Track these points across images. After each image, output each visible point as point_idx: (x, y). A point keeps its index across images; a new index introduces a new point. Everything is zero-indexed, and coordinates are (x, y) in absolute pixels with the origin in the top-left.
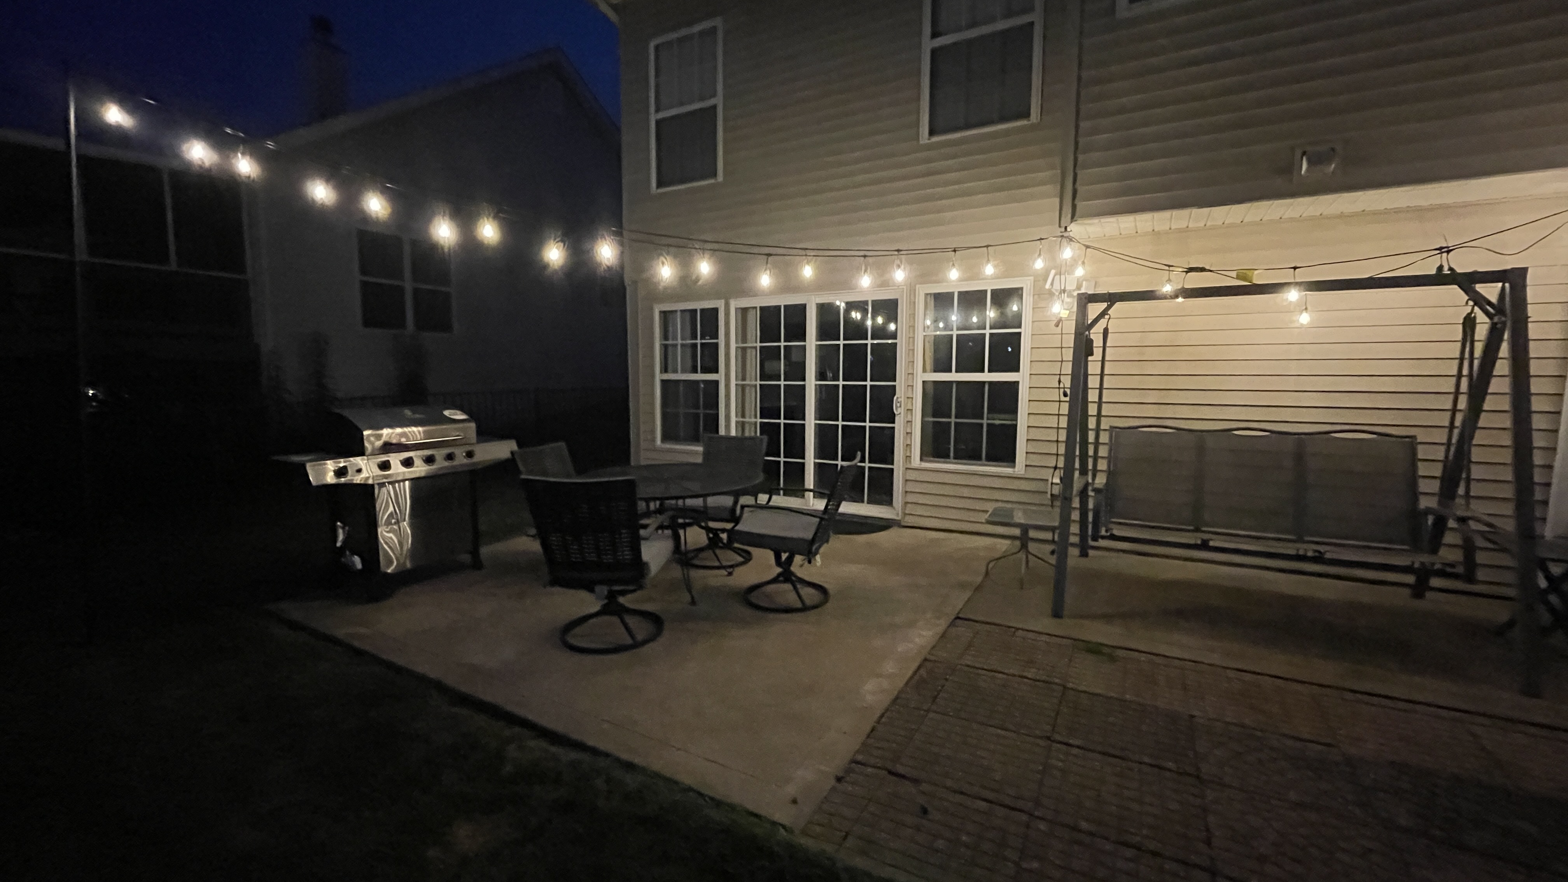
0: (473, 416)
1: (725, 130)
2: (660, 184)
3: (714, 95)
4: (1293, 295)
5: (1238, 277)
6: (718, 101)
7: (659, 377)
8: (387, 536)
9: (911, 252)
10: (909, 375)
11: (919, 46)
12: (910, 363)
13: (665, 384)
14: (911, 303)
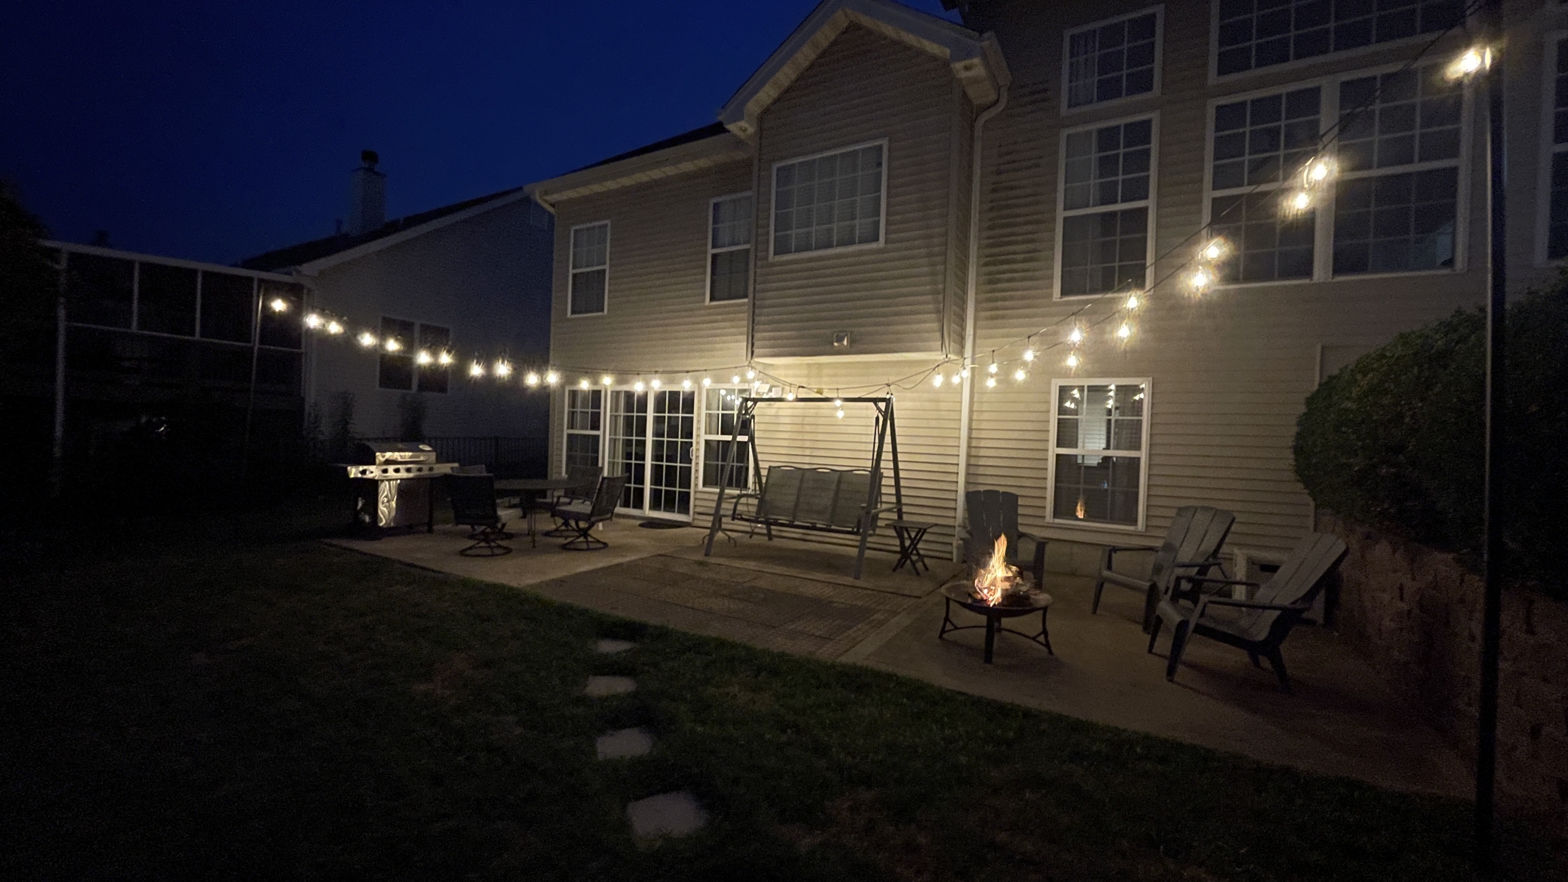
0: (435, 450)
1: (610, 285)
2: (573, 312)
3: (604, 263)
4: (838, 403)
5: (818, 392)
6: (607, 267)
7: (566, 432)
8: (382, 509)
9: (664, 372)
10: (698, 436)
11: (706, 252)
12: (698, 429)
13: (570, 436)
14: (700, 394)
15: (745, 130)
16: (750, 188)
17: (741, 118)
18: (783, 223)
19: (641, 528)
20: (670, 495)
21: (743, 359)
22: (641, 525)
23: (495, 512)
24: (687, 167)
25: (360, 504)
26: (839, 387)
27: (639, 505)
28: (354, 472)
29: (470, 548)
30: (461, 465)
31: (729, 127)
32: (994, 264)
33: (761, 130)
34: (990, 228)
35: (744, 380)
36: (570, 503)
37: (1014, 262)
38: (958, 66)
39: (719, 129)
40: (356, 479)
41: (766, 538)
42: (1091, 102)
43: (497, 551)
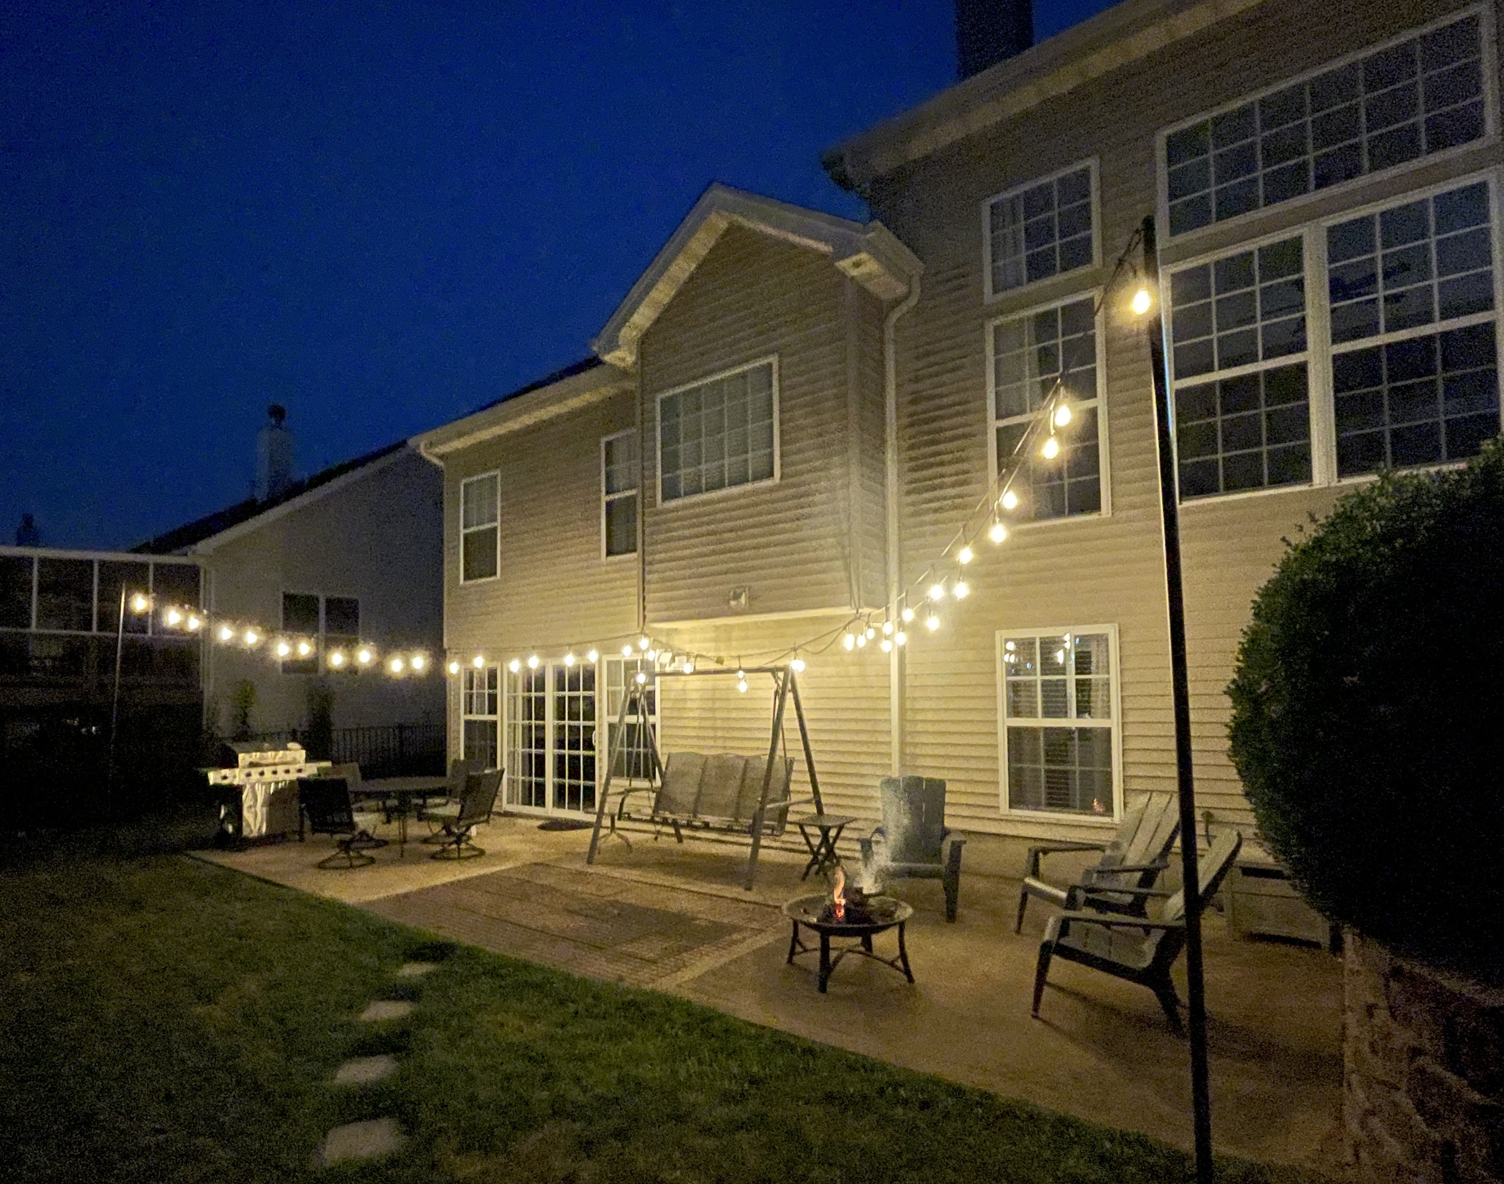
0: (302, 747)
1: (502, 544)
2: (466, 578)
3: (496, 520)
5: (718, 662)
6: (498, 524)
7: (463, 718)
8: (247, 815)
10: (600, 717)
11: (599, 499)
12: (600, 709)
13: (468, 723)
14: (600, 667)
15: (623, 360)
16: (633, 424)
17: (618, 347)
18: (670, 463)
19: (542, 832)
20: (574, 790)
21: (634, 627)
22: (542, 827)
23: (351, 817)
24: (574, 403)
25: (223, 812)
26: (742, 653)
27: (541, 802)
28: (214, 777)
29: (329, 859)
30: (333, 763)
31: (607, 358)
32: (918, 491)
33: (642, 355)
34: (912, 447)
35: (637, 650)
36: (446, 804)
37: (941, 487)
38: (844, 264)
39: (594, 362)
40: (216, 786)
41: (674, 839)
42: (1019, 283)
43: (356, 863)
